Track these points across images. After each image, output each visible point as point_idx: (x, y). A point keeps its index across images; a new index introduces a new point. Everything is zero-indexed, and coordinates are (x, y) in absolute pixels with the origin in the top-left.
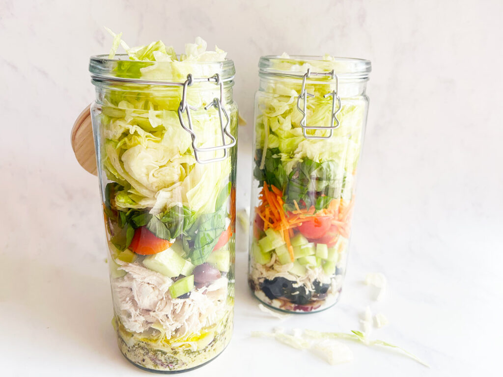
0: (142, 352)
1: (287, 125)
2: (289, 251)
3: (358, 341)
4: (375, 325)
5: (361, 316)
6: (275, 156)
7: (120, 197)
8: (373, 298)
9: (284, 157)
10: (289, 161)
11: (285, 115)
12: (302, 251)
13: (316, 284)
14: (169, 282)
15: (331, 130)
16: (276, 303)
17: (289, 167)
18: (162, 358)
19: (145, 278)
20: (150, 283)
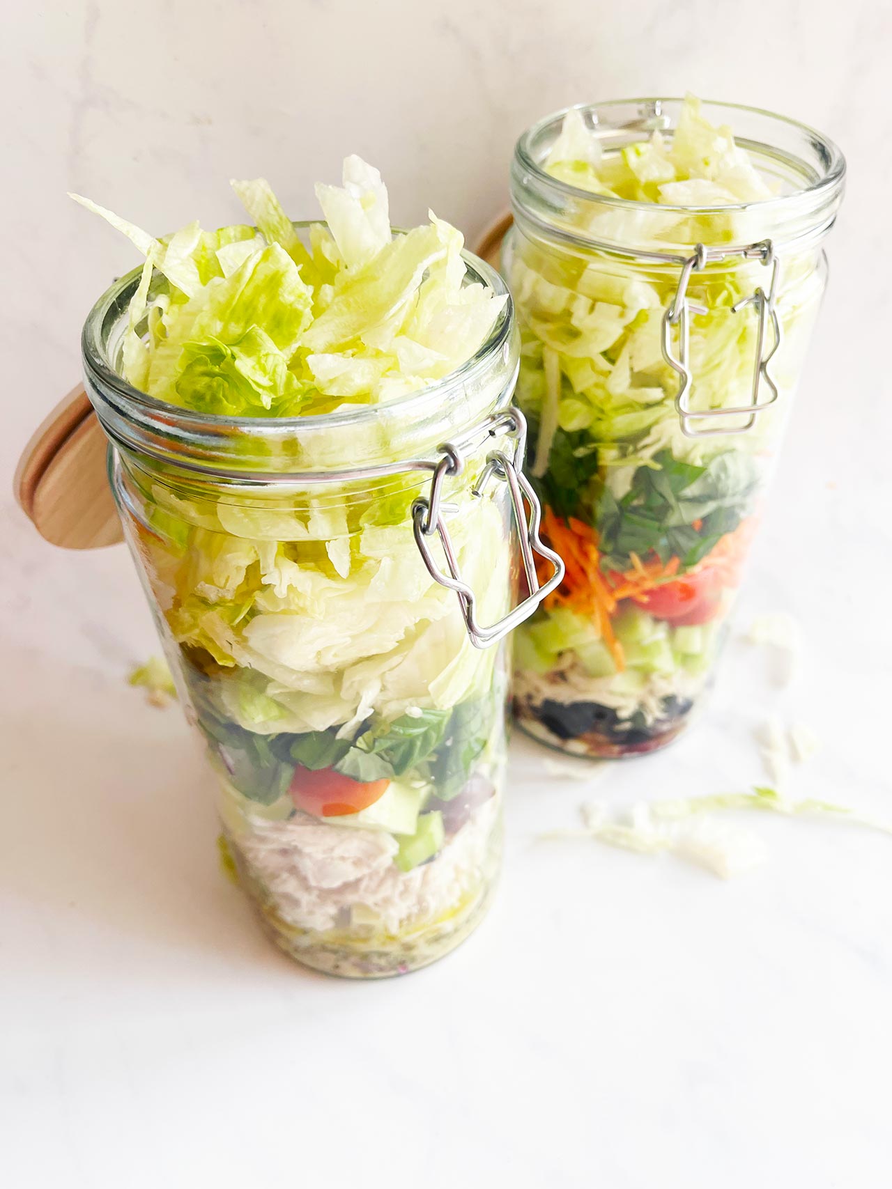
0: (333, 957)
1: (620, 383)
2: (613, 653)
3: (766, 808)
4: (795, 756)
5: (761, 738)
6: (581, 452)
7: (247, 708)
8: (777, 680)
9: (608, 455)
10: (621, 467)
11: (610, 356)
12: (643, 650)
13: (669, 701)
14: (392, 848)
15: (754, 414)
16: (577, 746)
17: (620, 482)
18: (383, 962)
19: (332, 849)
20: (346, 855)
